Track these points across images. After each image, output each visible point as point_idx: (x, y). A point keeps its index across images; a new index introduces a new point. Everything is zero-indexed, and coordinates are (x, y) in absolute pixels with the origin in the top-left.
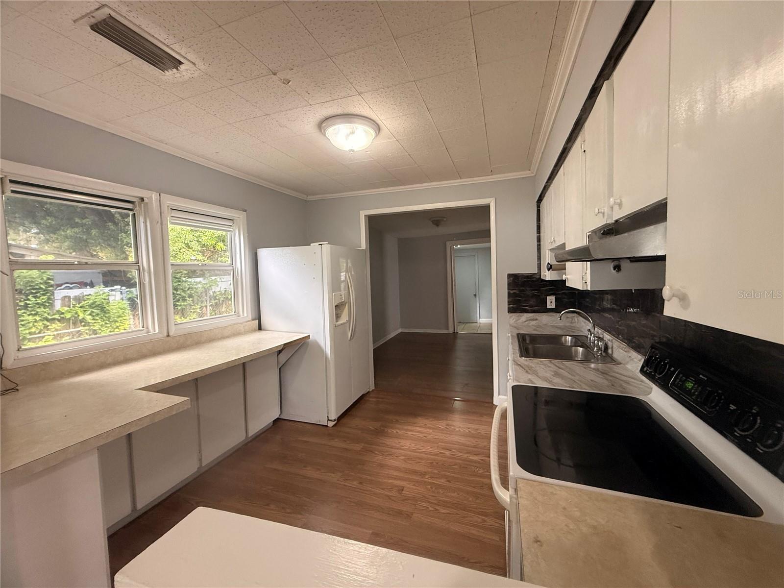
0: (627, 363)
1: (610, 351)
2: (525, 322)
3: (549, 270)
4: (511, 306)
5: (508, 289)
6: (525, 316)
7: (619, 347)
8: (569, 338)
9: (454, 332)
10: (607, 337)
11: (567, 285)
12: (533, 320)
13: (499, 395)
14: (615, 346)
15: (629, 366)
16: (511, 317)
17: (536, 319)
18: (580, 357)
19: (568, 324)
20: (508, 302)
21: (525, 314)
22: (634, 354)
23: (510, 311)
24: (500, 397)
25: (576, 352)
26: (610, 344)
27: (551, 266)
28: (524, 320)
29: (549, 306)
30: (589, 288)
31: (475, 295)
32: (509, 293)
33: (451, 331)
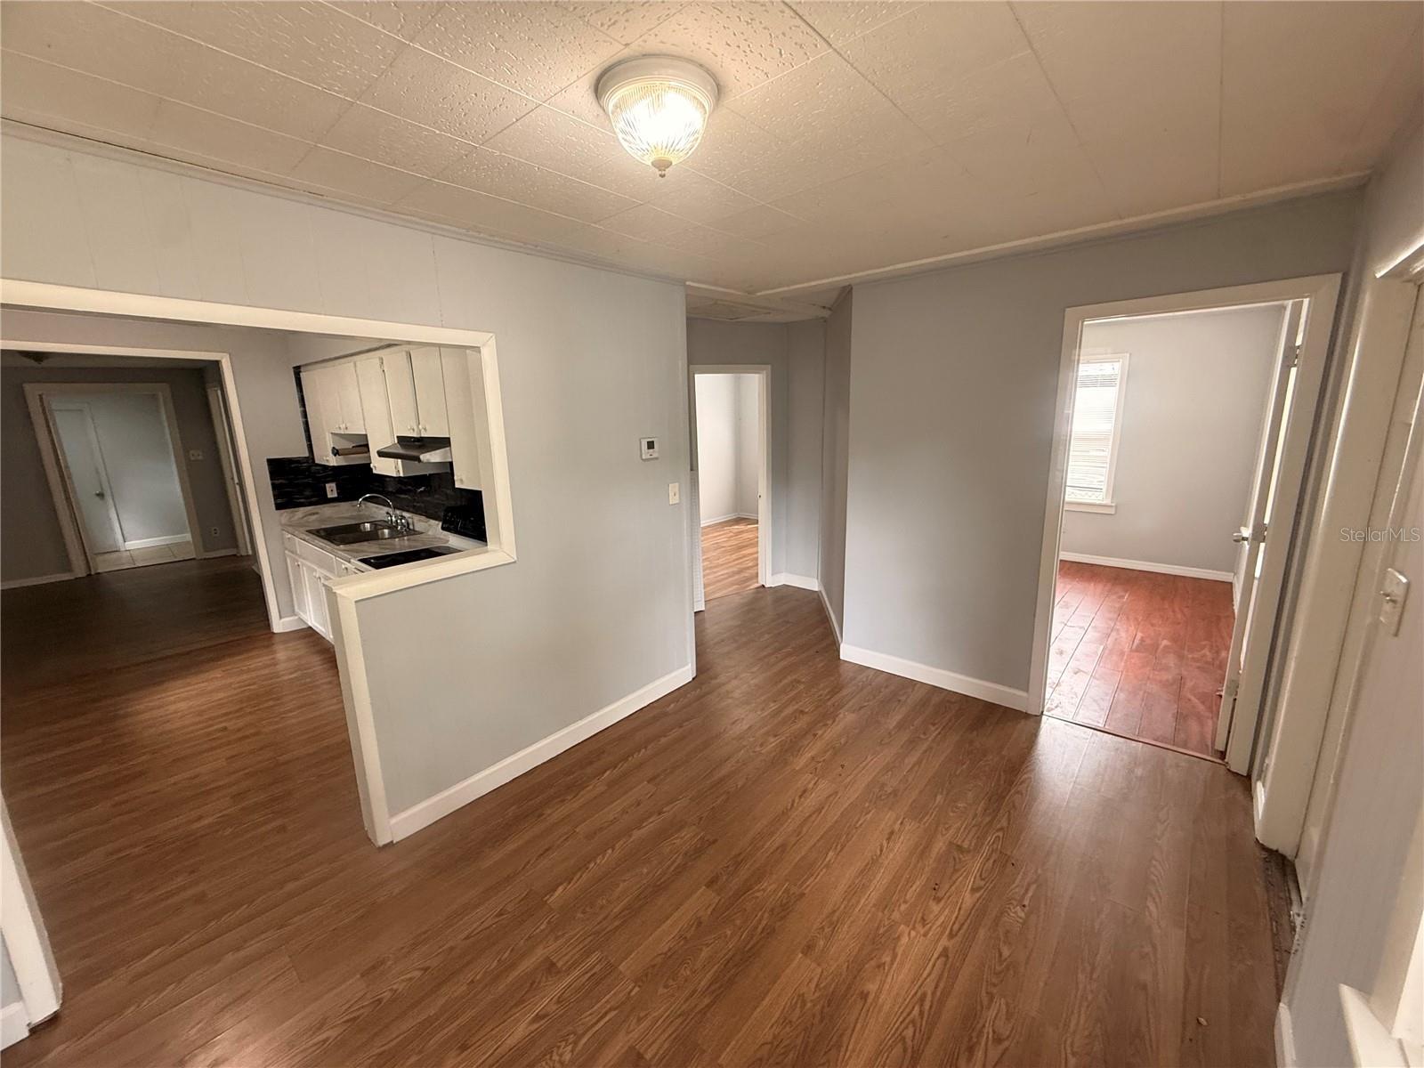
0: (428, 531)
1: (411, 527)
2: (303, 517)
3: (335, 455)
4: (279, 501)
5: (271, 479)
6: (301, 511)
7: (420, 520)
8: (368, 525)
9: (90, 575)
10: (406, 514)
11: (374, 472)
12: (314, 514)
13: (281, 618)
14: (415, 521)
15: (430, 533)
16: (281, 515)
17: (317, 513)
18: (387, 536)
19: (355, 513)
20: (274, 496)
21: (302, 509)
22: (433, 522)
23: (279, 507)
24: (283, 620)
25: (383, 533)
26: (410, 521)
27: (337, 450)
28: (301, 516)
29: (329, 496)
30: (402, 475)
31: (101, 495)
32: (273, 484)
33: (80, 572)
